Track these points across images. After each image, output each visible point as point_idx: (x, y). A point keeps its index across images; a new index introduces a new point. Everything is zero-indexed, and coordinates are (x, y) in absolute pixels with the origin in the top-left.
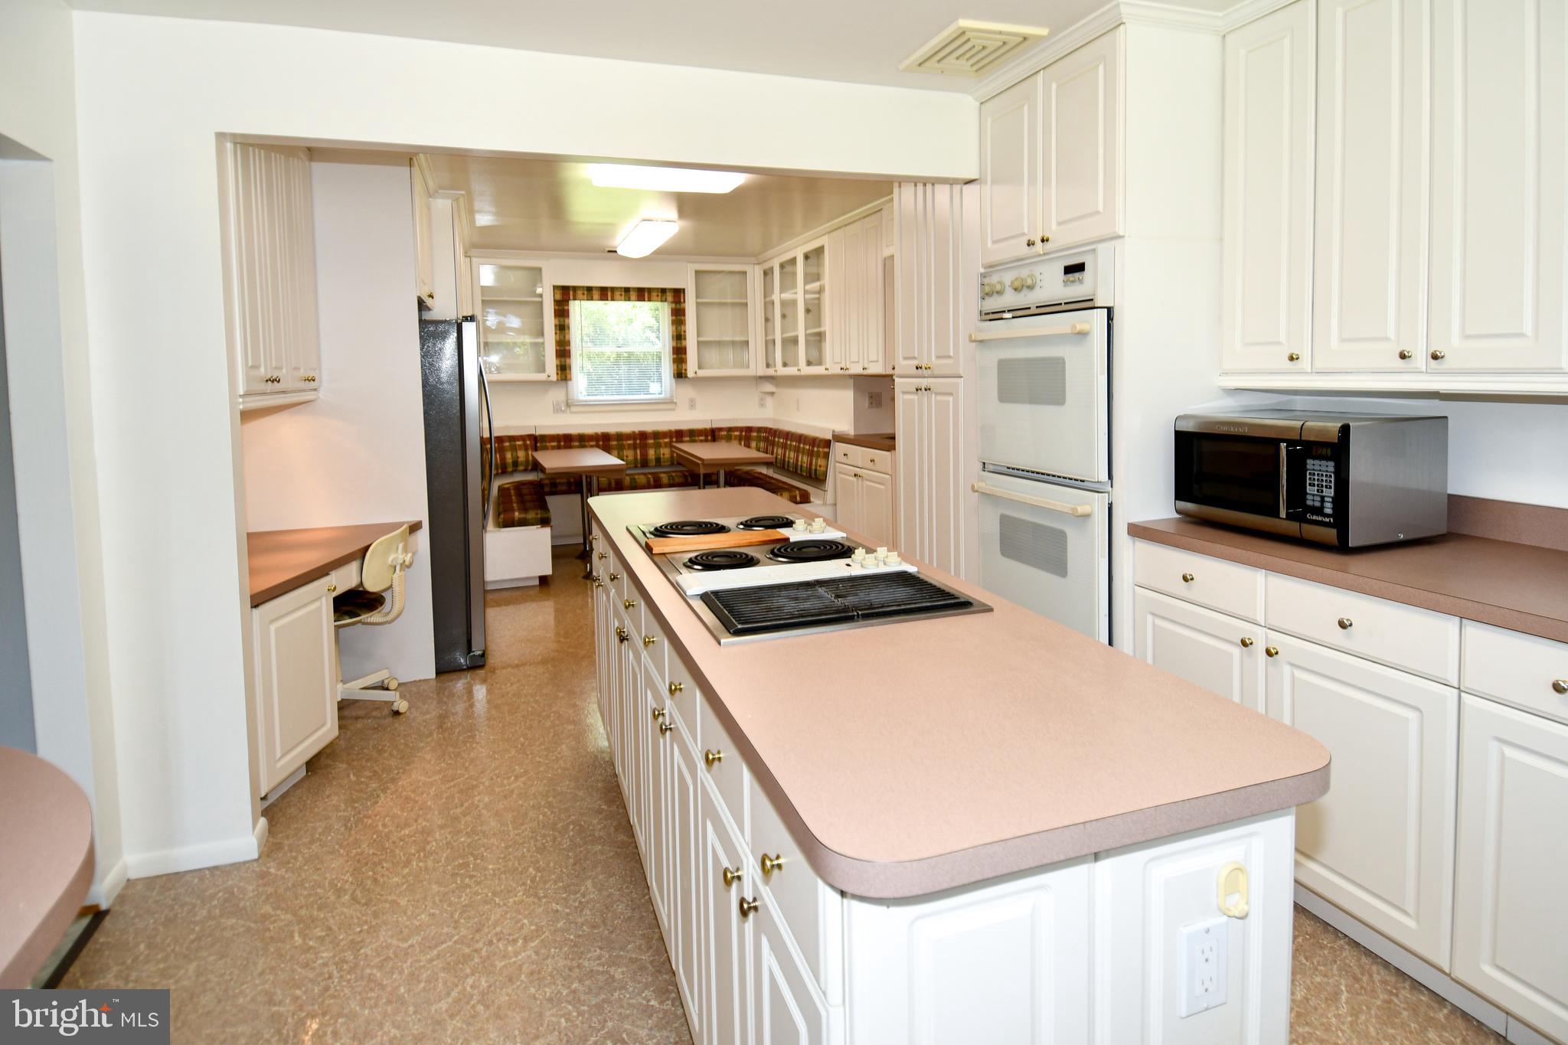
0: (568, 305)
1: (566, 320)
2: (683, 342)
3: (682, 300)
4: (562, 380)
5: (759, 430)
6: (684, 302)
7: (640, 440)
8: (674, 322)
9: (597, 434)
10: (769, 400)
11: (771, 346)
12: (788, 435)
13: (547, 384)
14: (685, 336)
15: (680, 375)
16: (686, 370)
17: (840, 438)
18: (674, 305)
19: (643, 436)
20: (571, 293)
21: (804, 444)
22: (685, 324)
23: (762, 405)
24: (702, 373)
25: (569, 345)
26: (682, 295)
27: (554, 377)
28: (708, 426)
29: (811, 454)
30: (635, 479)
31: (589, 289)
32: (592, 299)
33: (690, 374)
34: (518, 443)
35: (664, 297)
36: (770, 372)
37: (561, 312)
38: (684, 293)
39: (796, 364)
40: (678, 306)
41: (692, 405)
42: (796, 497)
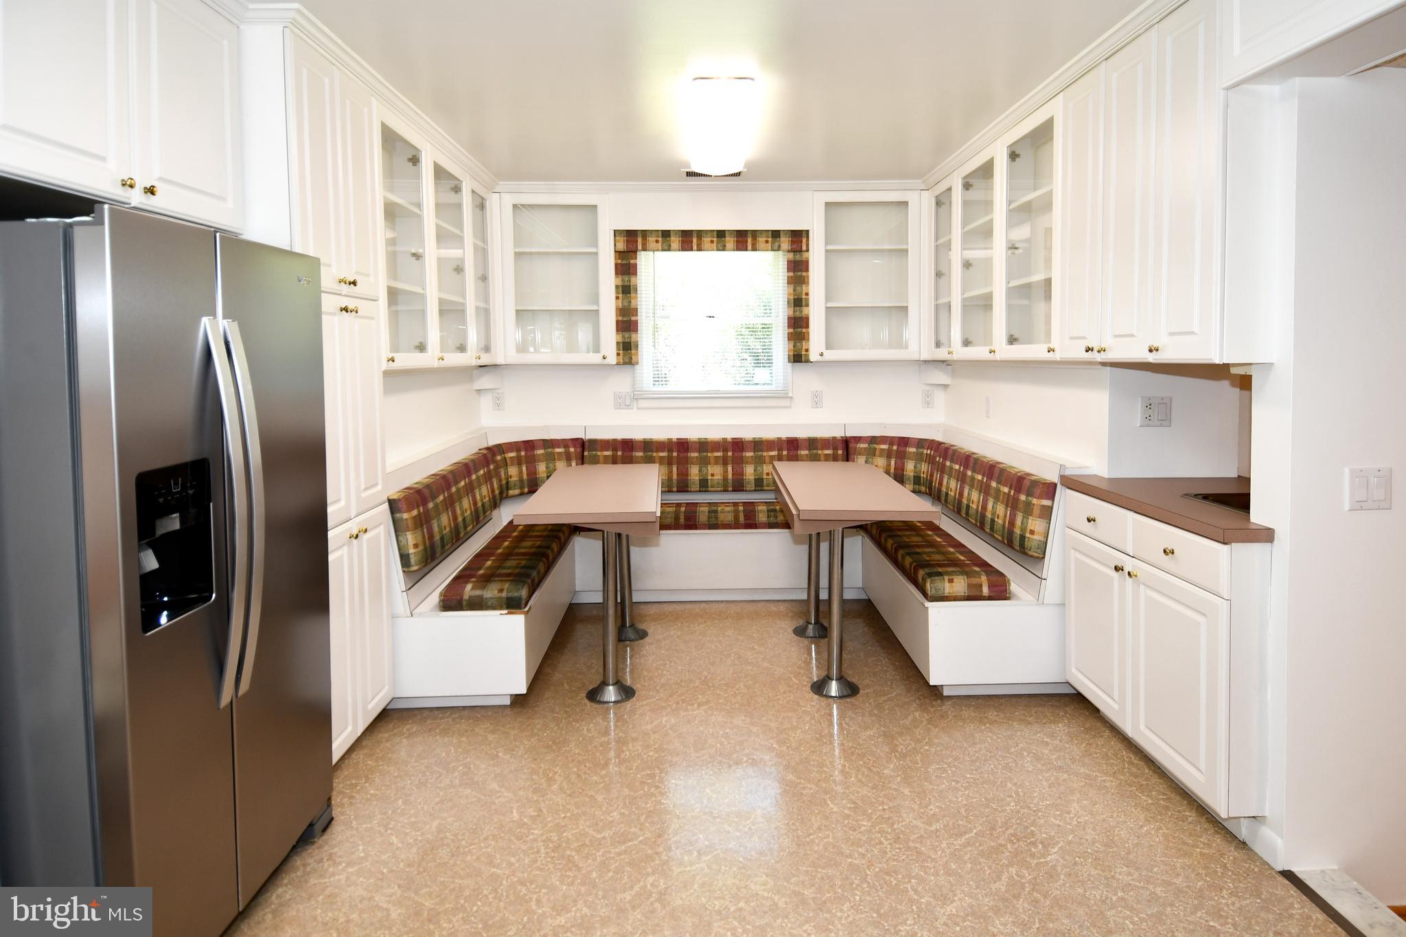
0: (636, 258)
1: (633, 279)
2: (805, 310)
3: (804, 248)
4: (625, 363)
5: (920, 443)
6: (808, 251)
7: (734, 451)
8: (790, 281)
9: (670, 441)
10: (940, 397)
11: (943, 315)
12: (968, 460)
13: (602, 367)
14: (807, 300)
15: (798, 358)
16: (807, 350)
17: (1075, 484)
18: (791, 256)
19: (738, 445)
20: (640, 240)
21: (999, 482)
22: (808, 283)
23: (928, 403)
24: (830, 355)
25: (637, 315)
26: (804, 240)
27: (612, 359)
28: (839, 434)
29: (1012, 503)
30: (716, 512)
31: (666, 234)
32: (669, 249)
33: (813, 356)
34: (558, 450)
35: (776, 244)
36: (942, 354)
37: (626, 268)
38: (808, 237)
39: (987, 339)
40: (798, 257)
41: (817, 399)
42: (981, 586)
